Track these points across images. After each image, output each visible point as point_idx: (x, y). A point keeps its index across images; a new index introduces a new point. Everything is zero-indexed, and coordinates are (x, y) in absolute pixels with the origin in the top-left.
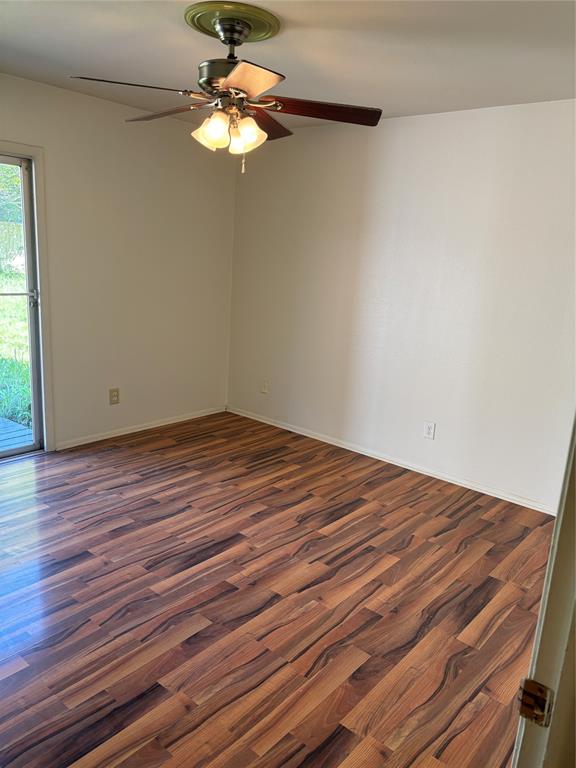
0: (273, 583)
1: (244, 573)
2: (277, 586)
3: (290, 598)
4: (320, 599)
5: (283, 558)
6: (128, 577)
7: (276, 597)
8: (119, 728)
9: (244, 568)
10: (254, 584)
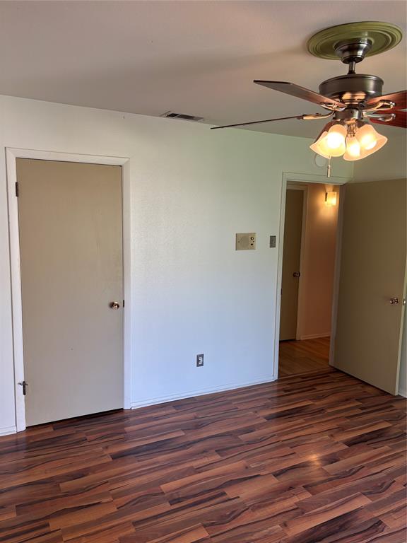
0: (276, 485)
1: (296, 499)
2: (273, 483)
3: (267, 472)
4: (247, 468)
5: (259, 507)
6: (394, 516)
7: (276, 475)
8: (361, 436)
9: (295, 503)
10: (290, 488)
